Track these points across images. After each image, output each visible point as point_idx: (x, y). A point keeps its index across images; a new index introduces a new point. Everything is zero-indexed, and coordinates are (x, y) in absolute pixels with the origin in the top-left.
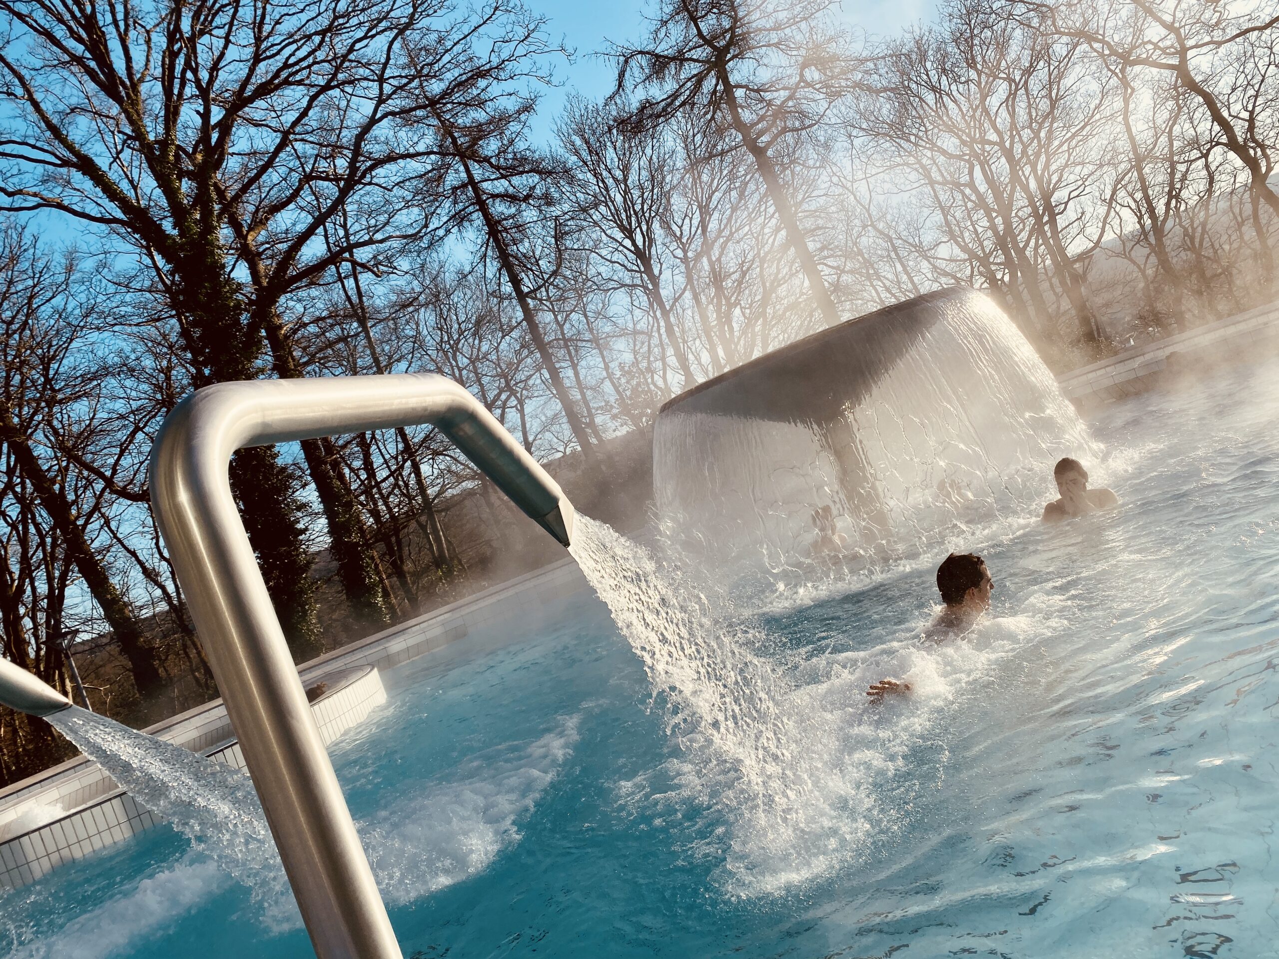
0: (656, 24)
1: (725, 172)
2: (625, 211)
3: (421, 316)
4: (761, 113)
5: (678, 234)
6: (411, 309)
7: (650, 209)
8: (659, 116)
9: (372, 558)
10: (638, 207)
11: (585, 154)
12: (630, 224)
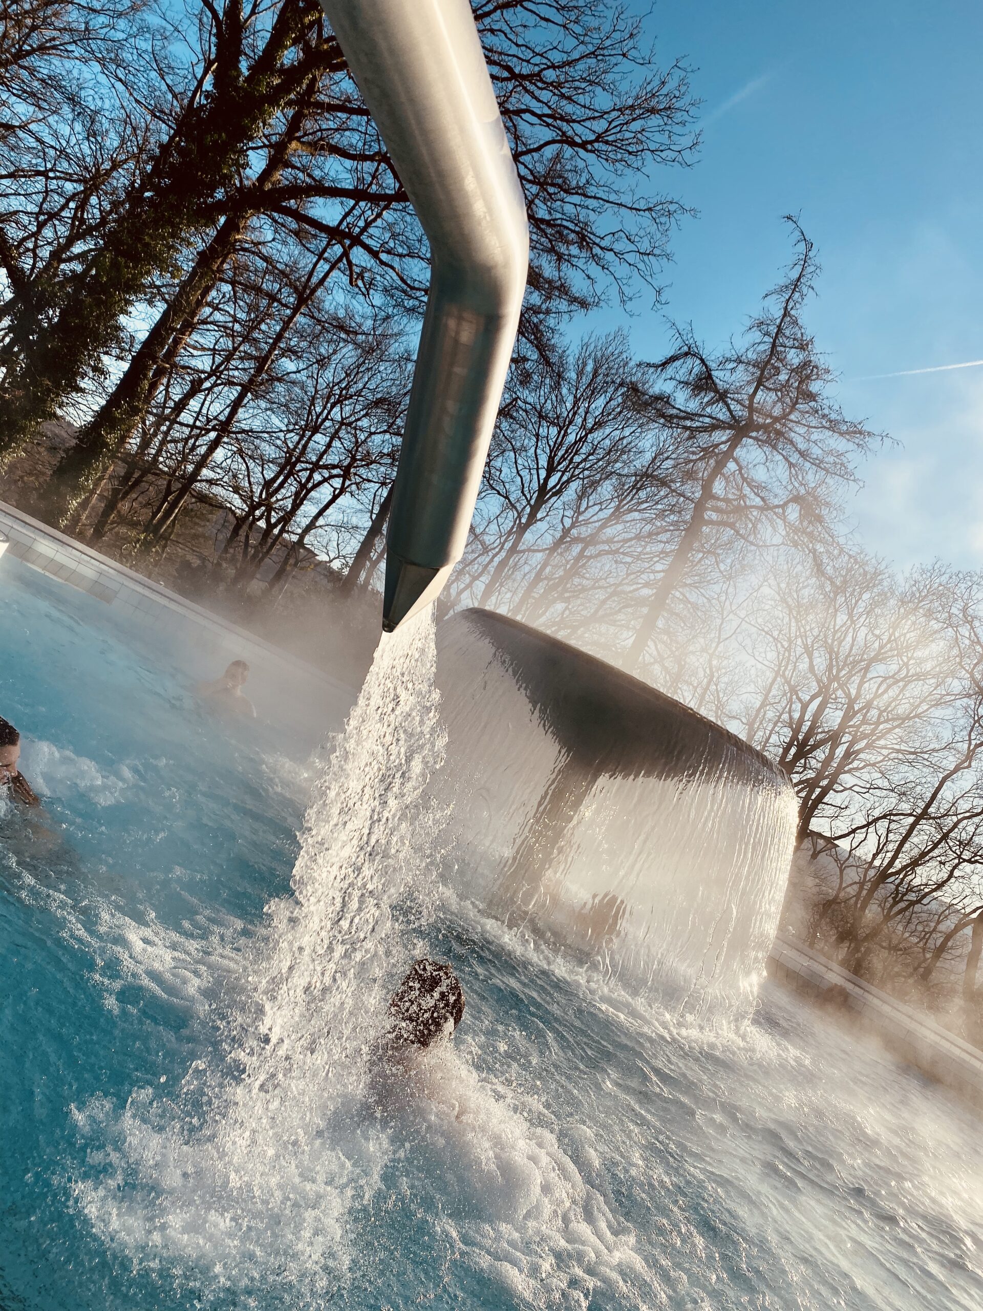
0: (731, 354)
1: (659, 507)
2: (567, 451)
3: (344, 351)
4: (730, 496)
5: (582, 509)
6: (343, 335)
7: (584, 469)
8: (663, 416)
9: (105, 469)
10: (577, 459)
11: (585, 380)
12: (559, 463)
